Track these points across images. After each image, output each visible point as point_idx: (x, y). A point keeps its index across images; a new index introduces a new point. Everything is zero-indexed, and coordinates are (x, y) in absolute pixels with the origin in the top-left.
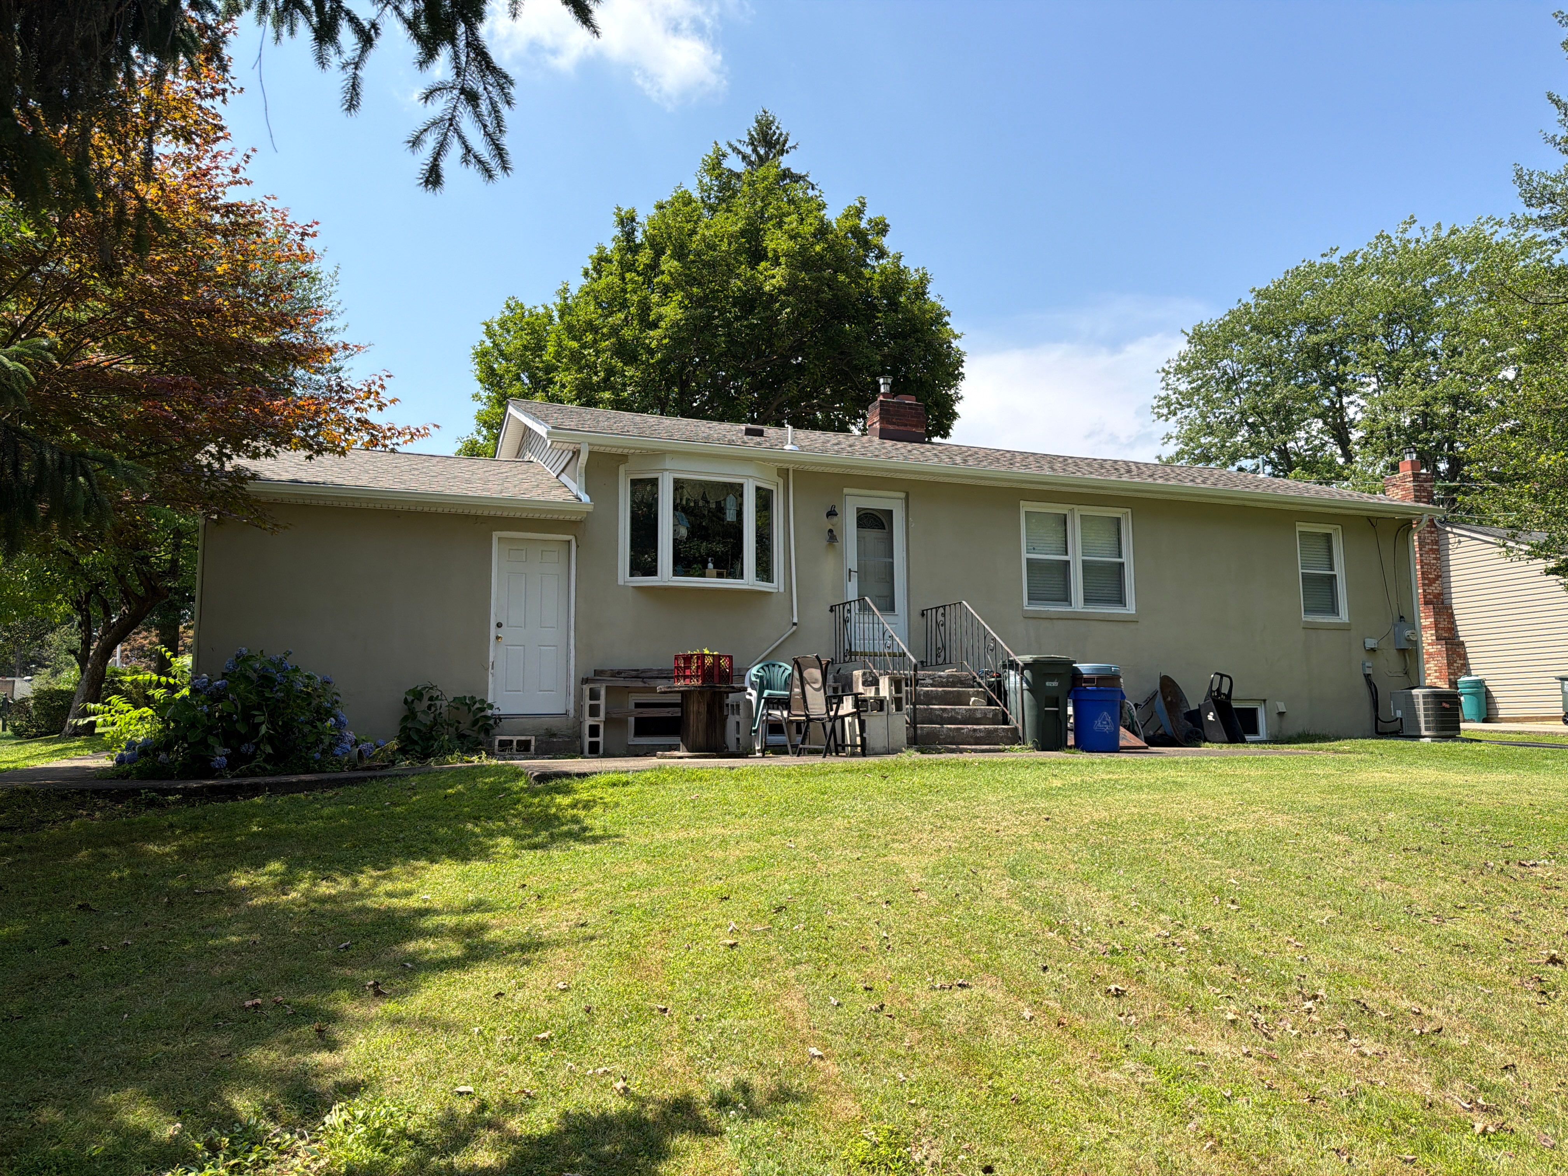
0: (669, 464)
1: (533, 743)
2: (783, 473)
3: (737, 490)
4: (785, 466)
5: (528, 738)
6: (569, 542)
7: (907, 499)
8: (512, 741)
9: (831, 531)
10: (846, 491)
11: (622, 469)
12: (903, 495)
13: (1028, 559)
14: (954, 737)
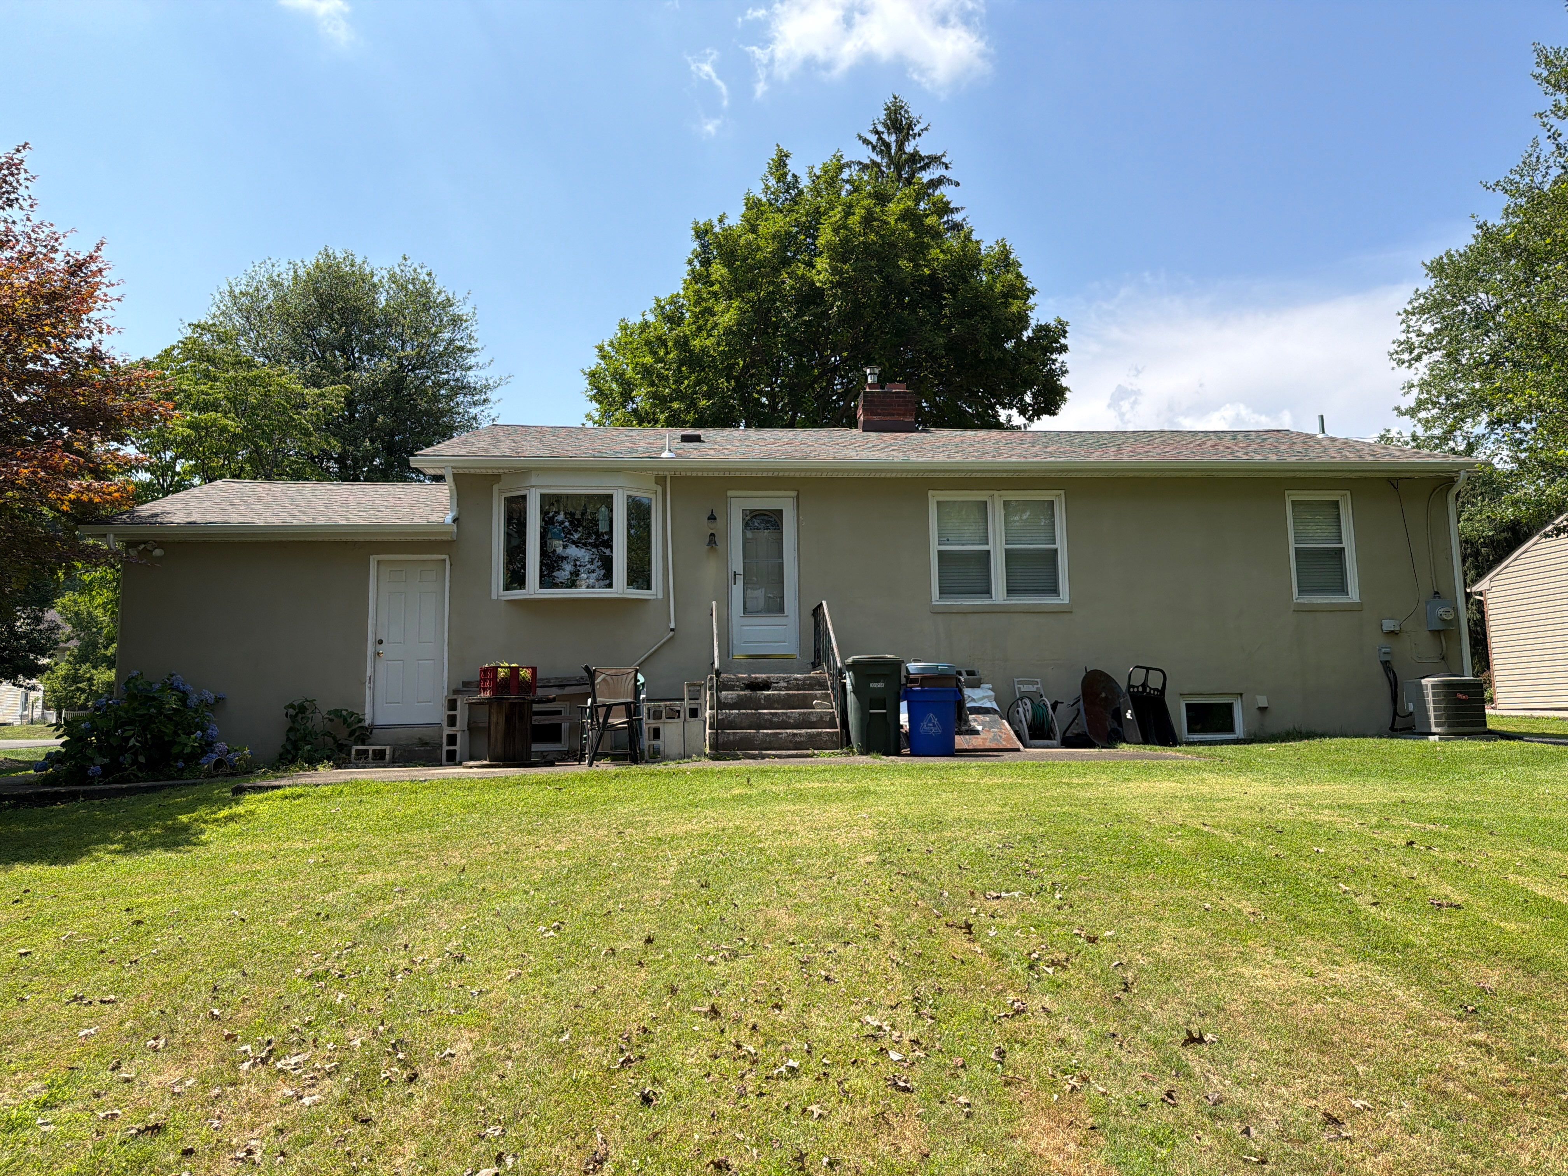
0: (534, 480)
1: (388, 752)
2: (660, 480)
3: (607, 500)
4: (661, 473)
5: (383, 747)
6: (445, 560)
7: (798, 497)
8: (367, 751)
9: (712, 535)
10: (730, 493)
11: (495, 488)
12: (794, 494)
13: (939, 552)
14: (770, 742)
